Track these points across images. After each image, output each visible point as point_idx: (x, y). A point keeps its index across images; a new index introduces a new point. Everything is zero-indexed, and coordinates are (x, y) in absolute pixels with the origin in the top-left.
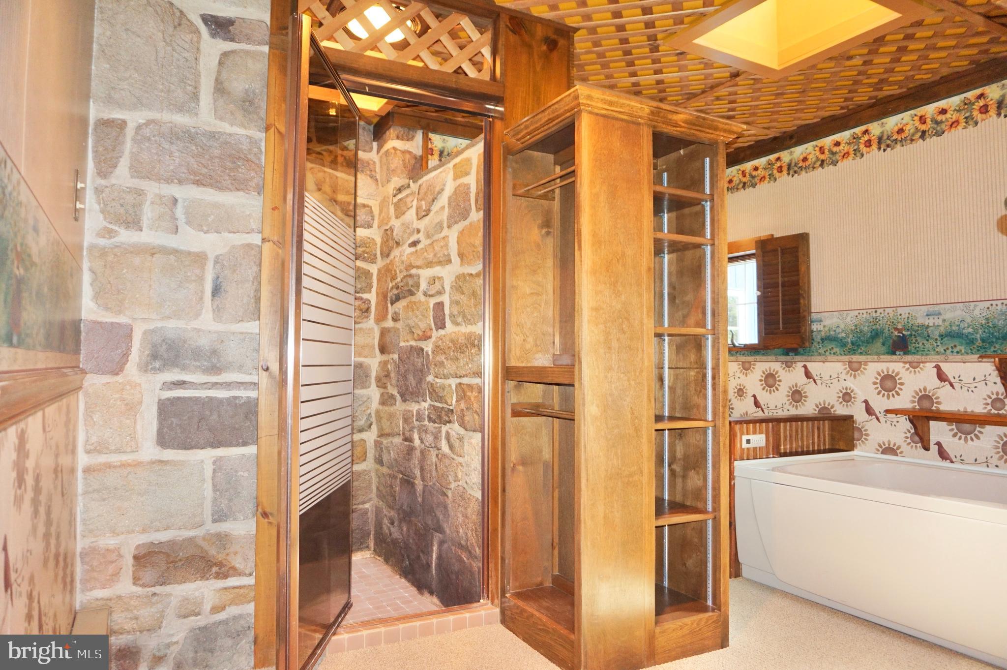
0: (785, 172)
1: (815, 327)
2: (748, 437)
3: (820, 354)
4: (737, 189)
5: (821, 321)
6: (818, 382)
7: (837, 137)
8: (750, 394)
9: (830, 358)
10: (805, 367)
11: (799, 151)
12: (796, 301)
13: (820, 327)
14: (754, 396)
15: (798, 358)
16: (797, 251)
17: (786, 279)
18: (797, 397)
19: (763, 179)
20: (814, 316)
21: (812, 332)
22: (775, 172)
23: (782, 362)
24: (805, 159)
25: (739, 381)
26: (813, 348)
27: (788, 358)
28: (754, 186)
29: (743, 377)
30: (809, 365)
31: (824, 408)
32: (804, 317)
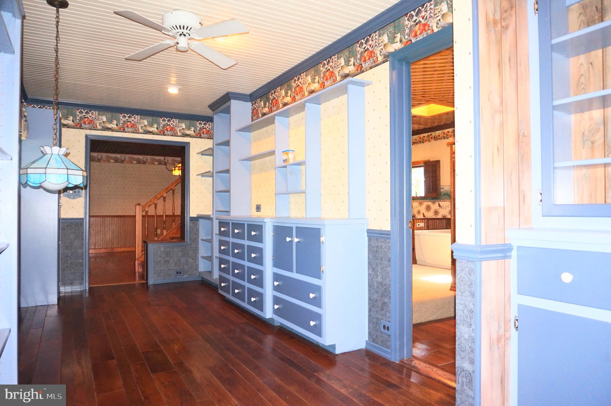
0: (433, 139)
1: (442, 190)
2: (419, 224)
3: (443, 199)
4: (418, 143)
5: (443, 188)
6: (443, 208)
7: (448, 130)
8: (422, 213)
9: (446, 200)
10: (439, 203)
11: (438, 133)
12: (436, 182)
13: (443, 191)
14: (423, 213)
15: (437, 200)
16: (436, 166)
17: (433, 175)
18: (436, 213)
19: (426, 141)
20: (441, 187)
21: (441, 192)
22: (430, 139)
23: (432, 202)
24: (439, 136)
25: (418, 209)
26: (441, 197)
27: (434, 201)
28: (423, 142)
29: (419, 207)
30: (440, 203)
31: (444, 216)
32: (438, 187)
